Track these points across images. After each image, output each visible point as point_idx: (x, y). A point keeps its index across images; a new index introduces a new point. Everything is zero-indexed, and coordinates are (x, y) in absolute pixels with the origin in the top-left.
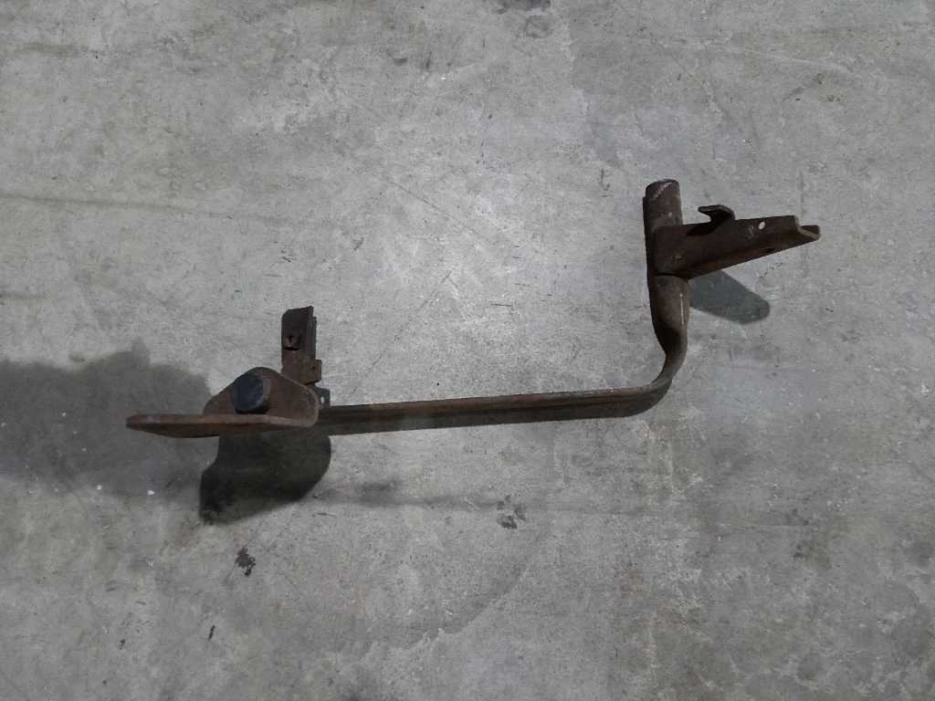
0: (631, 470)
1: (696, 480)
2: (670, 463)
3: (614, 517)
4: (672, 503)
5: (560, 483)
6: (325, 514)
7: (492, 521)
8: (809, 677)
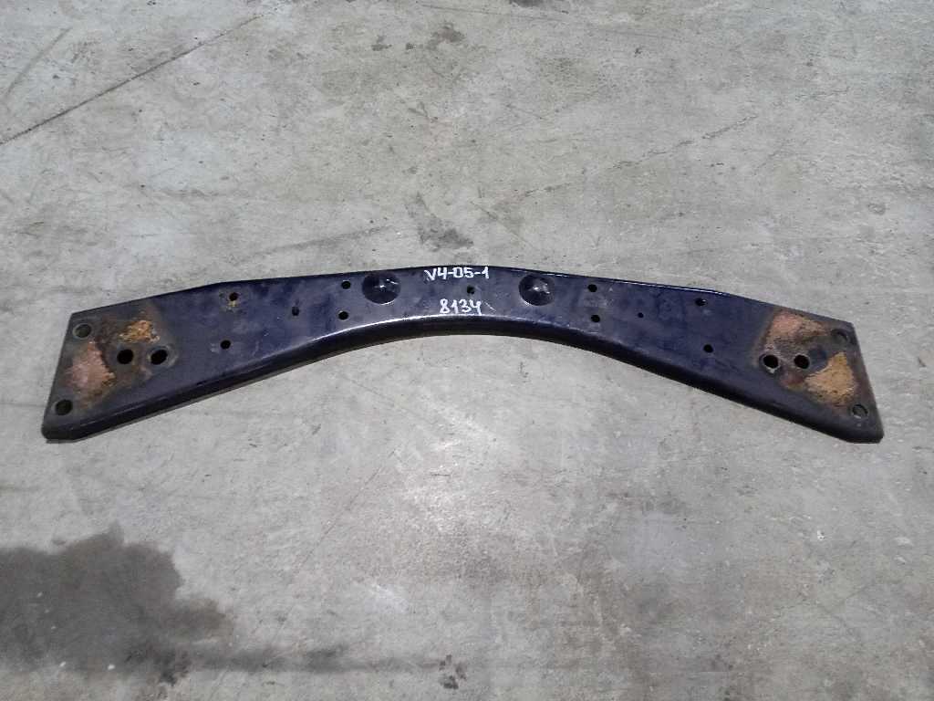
0: (564, 624)
1: (624, 630)
2: (600, 614)
4: (604, 654)
5: (498, 640)
6: (273, 683)
7: (434, 682)
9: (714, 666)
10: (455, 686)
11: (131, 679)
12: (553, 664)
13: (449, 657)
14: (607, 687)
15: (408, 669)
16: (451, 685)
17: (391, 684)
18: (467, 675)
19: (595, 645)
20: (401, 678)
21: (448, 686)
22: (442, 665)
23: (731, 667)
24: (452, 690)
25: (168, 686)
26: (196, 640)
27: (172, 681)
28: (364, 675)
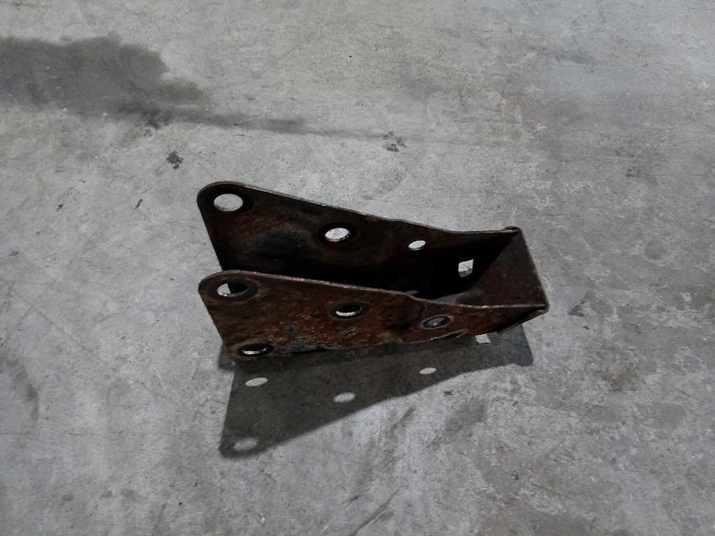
1: (540, 128)
2: (520, 117)
3: (477, 147)
4: (524, 140)
5: (433, 126)
6: (243, 135)
7: (378, 146)
8: (655, 257)
9: (618, 153)
10: (396, 150)
11: (122, 123)
12: (479, 143)
13: (391, 133)
14: (526, 160)
15: (356, 137)
16: (392, 149)
17: (343, 145)
18: (406, 144)
19: (516, 135)
20: (351, 143)
21: (389, 149)
22: (385, 137)
23: (633, 156)
24: (394, 152)
25: (153, 130)
26: (178, 104)
27: (156, 127)
28: (320, 139)
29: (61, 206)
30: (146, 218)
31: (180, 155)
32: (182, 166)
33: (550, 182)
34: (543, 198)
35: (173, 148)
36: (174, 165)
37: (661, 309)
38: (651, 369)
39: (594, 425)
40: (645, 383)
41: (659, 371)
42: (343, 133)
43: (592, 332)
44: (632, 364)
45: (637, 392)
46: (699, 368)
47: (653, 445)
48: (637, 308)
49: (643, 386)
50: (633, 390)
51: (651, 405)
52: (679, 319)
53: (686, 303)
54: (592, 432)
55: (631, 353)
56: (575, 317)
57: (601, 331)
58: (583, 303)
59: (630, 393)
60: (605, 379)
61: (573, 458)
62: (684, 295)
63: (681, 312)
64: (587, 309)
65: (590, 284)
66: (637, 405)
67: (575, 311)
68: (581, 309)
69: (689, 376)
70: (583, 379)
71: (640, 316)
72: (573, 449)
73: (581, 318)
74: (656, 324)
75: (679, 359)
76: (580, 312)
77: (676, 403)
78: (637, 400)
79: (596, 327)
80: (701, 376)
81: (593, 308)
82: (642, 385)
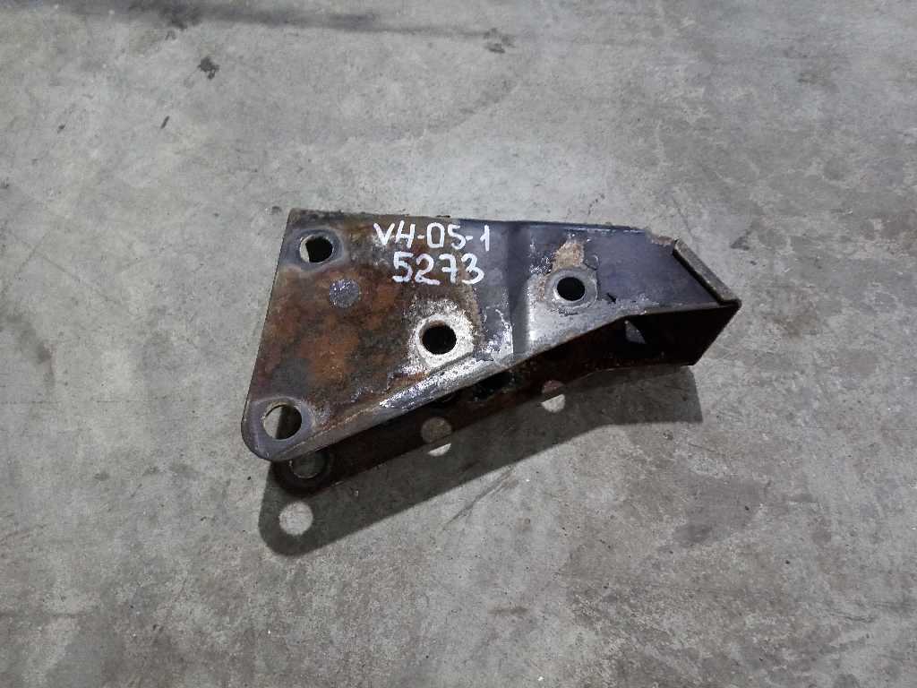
0: (621, 13)
1: (688, 22)
2: (661, 9)
3: (608, 47)
4: (667, 38)
5: (549, 21)
6: (297, 35)
7: (478, 47)
8: (836, 177)
9: (786, 54)
10: (502, 51)
11: (135, 23)
12: (611, 41)
13: (494, 30)
14: (671, 62)
15: (448, 35)
16: (496, 49)
17: (430, 45)
18: (515, 43)
19: (657, 31)
20: (441, 42)
21: (493, 50)
22: (487, 35)
23: (805, 57)
24: (497, 55)
25: (177, 31)
27: (182, 27)
28: (399, 38)
29: (62, 127)
30: (176, 139)
31: (215, 61)
32: (219, 75)
33: (702, 90)
34: (695, 108)
35: (205, 53)
36: (208, 73)
37: (845, 240)
38: (835, 309)
39: (765, 375)
40: (827, 326)
41: (844, 311)
42: (431, 31)
43: (760, 268)
44: (811, 304)
45: (818, 336)
46: (894, 307)
47: (840, 398)
48: (818, 239)
49: (826, 330)
50: (813, 333)
51: (837, 351)
52: (868, 250)
53: (877, 231)
54: (762, 384)
55: (810, 291)
56: (739, 251)
57: (771, 266)
58: (748, 233)
59: (808, 337)
60: (777, 321)
61: (740, 414)
62: (874, 222)
63: (870, 242)
64: (754, 241)
65: (758, 211)
66: (819, 351)
67: (739, 244)
68: (746, 242)
69: (883, 317)
70: (750, 323)
71: (819, 248)
72: (740, 402)
73: (746, 252)
74: (839, 257)
75: (869, 297)
76: (744, 244)
77: (867, 347)
78: (818, 345)
79: (766, 261)
80: (896, 316)
81: (761, 238)
82: (824, 327)
